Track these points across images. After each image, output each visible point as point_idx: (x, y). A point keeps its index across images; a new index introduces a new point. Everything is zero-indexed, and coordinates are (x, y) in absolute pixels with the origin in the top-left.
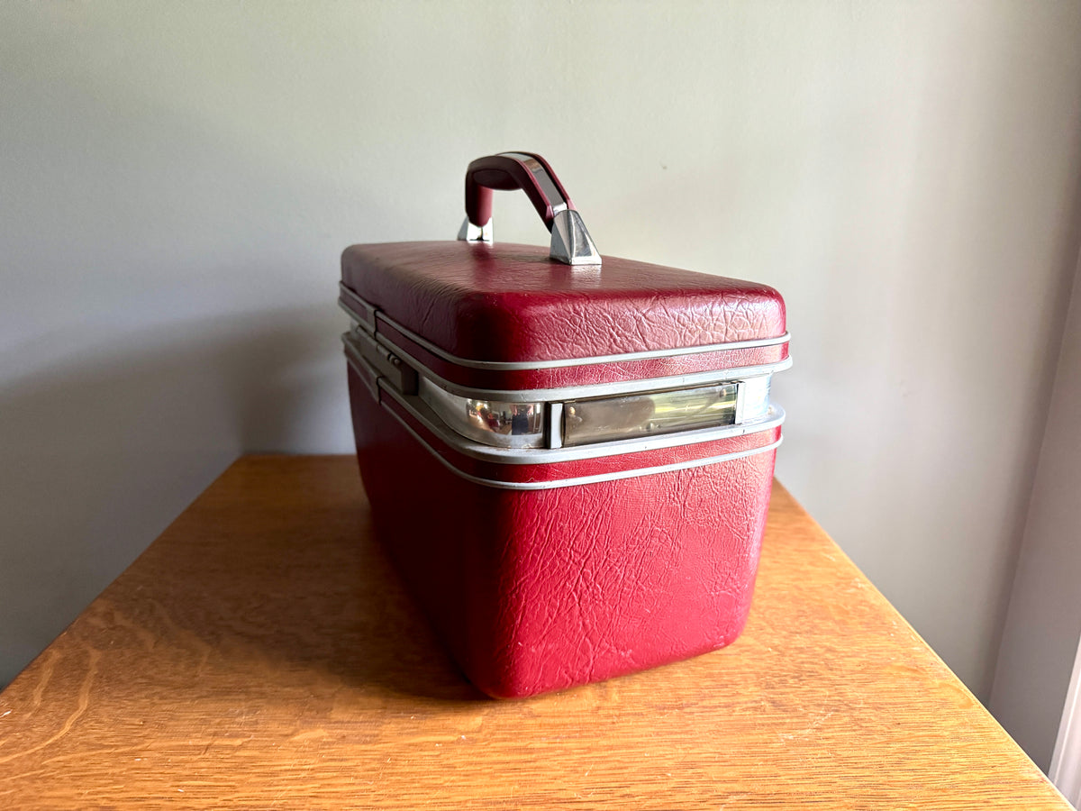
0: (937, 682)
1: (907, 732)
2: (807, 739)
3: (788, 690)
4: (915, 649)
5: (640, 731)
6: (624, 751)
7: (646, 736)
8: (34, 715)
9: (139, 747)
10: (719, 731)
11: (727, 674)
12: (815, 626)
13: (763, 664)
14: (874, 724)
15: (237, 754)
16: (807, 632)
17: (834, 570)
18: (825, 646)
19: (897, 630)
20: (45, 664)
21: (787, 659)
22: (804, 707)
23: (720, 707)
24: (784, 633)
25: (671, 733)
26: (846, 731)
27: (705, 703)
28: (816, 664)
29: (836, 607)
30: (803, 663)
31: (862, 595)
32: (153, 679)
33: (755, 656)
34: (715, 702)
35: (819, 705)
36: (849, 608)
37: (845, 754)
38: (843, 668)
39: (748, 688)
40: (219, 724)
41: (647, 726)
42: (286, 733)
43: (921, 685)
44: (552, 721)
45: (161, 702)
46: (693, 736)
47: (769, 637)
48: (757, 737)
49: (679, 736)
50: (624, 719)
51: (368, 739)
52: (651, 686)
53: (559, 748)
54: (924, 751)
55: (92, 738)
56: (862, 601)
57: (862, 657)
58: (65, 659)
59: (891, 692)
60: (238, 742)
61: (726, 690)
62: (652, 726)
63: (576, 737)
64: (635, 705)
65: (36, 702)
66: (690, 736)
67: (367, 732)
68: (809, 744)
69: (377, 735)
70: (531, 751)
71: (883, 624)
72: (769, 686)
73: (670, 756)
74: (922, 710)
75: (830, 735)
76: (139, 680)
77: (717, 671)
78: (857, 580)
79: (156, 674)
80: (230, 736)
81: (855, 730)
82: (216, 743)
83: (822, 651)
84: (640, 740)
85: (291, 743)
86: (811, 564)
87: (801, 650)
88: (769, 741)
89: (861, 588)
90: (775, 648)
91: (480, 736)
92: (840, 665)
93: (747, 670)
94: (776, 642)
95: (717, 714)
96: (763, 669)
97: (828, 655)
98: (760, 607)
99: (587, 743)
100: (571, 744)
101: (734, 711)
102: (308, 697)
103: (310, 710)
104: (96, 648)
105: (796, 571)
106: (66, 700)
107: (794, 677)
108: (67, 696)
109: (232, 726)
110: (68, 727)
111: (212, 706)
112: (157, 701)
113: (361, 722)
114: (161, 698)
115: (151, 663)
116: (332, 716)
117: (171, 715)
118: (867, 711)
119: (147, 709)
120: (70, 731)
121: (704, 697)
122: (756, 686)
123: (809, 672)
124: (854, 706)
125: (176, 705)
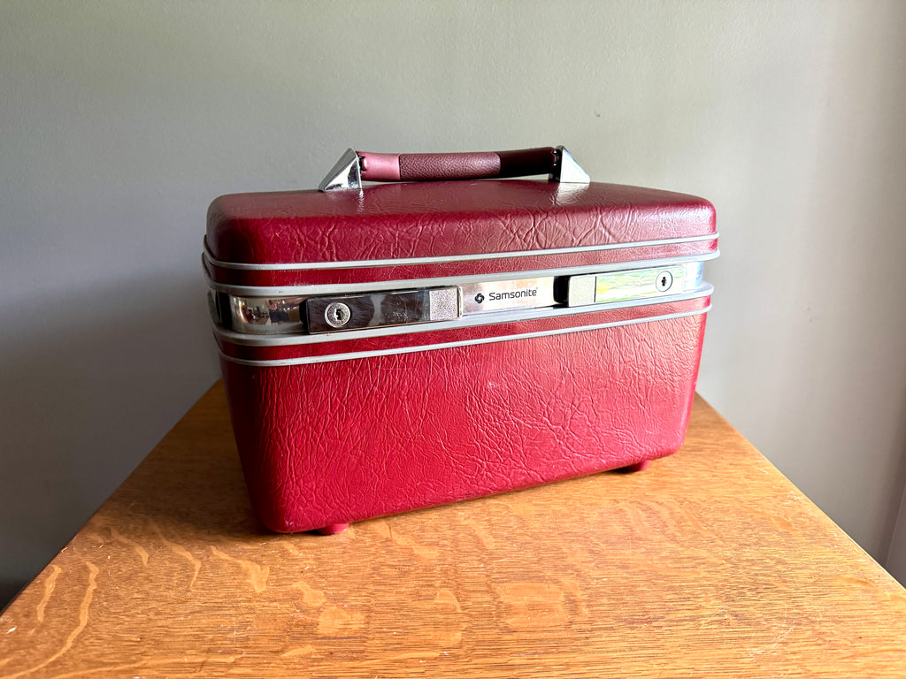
0: (888, 594)
1: (870, 647)
2: (775, 654)
3: (748, 603)
4: (859, 560)
5: (614, 646)
6: (601, 667)
7: (620, 651)
8: (38, 632)
9: (137, 665)
10: (688, 646)
11: (687, 587)
12: (761, 538)
13: (719, 576)
14: (836, 638)
15: (232, 671)
16: (755, 544)
17: (769, 483)
18: (775, 558)
19: (839, 542)
20: (48, 580)
21: (741, 571)
22: (766, 620)
23: (685, 620)
24: (734, 545)
25: (644, 648)
26: (811, 645)
27: (672, 617)
28: (770, 576)
29: (778, 519)
30: (757, 575)
31: (799, 507)
32: (148, 594)
33: (711, 569)
34: (680, 615)
35: (781, 619)
36: (790, 520)
37: (815, 670)
38: (796, 580)
39: (710, 601)
40: (212, 640)
41: (619, 641)
42: (276, 649)
43: (874, 597)
44: (528, 636)
45: (156, 618)
46: (665, 651)
47: (720, 549)
48: (726, 652)
49: (651, 651)
50: (597, 633)
51: (355, 655)
52: (617, 599)
53: (539, 664)
54: (891, 666)
55: (92, 655)
56: (801, 513)
57: (812, 569)
58: (67, 574)
59: (846, 604)
60: (231, 659)
61: (689, 603)
62: (624, 641)
63: (553, 653)
64: (605, 619)
65: (39, 618)
66: (662, 652)
67: (354, 648)
68: (777, 659)
69: (363, 652)
70: (512, 667)
71: (825, 535)
72: (729, 599)
73: (646, 673)
74: (880, 624)
75: (797, 649)
76: (136, 595)
77: (678, 585)
78: (792, 492)
79: (151, 589)
80: (223, 653)
81: (820, 645)
82: (211, 660)
83: (772, 563)
84: (615, 655)
85: (281, 659)
86: (747, 477)
87: (753, 563)
88: (739, 656)
89: (797, 501)
90: (728, 560)
91: (461, 652)
92: (792, 577)
93: (705, 583)
94: (728, 554)
95: (685, 627)
96: (720, 582)
97: (779, 567)
98: (707, 520)
99: (564, 658)
100: (549, 660)
101: (700, 625)
102: (295, 612)
103: (297, 625)
104: (94, 563)
105: (735, 484)
106: (68, 616)
107: (751, 590)
108: (68, 611)
109: (224, 642)
110: (69, 644)
111: (204, 621)
112: (152, 616)
113: (347, 638)
114: (157, 614)
115: (146, 578)
116: (321, 632)
117: (167, 631)
118: (828, 624)
119: (143, 625)
120: (72, 648)
121: (669, 611)
122: (717, 599)
123: (765, 584)
124: (814, 619)
125: (170, 621)
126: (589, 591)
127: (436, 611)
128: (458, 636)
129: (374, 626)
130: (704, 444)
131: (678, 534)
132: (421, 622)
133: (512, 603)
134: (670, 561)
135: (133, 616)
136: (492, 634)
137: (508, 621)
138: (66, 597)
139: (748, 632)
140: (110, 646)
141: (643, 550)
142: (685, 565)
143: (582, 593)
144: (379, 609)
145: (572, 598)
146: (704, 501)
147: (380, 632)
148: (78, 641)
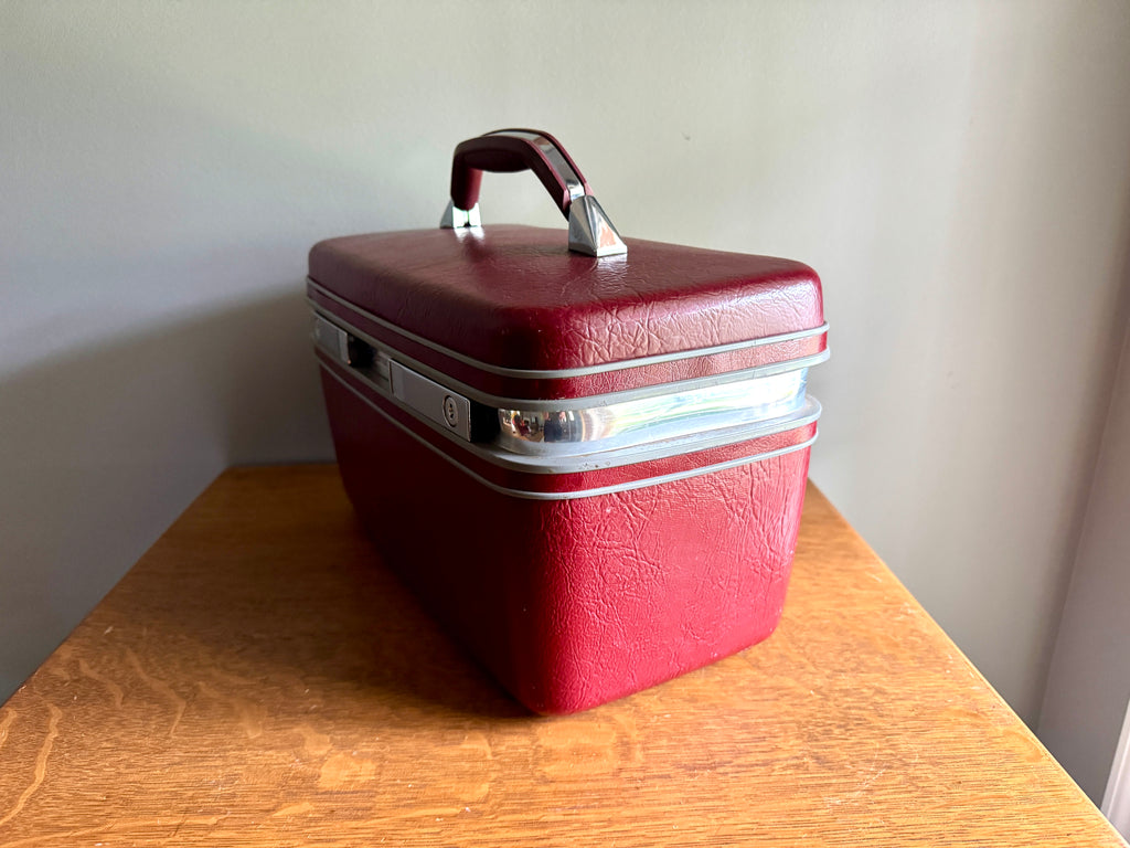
0: (1001, 729)
1: (969, 793)
2: (856, 804)
3: (834, 743)
4: (974, 688)
5: (668, 798)
6: (650, 823)
7: (674, 804)
9: (100, 829)
10: (756, 796)
11: (765, 724)
12: (861, 663)
13: (804, 711)
14: (931, 784)
15: (212, 835)
16: (853, 670)
17: (881, 593)
18: (873, 687)
19: (953, 666)
21: (831, 703)
22: (852, 763)
23: (757, 765)
24: (828, 672)
25: (703, 799)
26: (900, 793)
28: (864, 709)
29: (882, 638)
30: (849, 708)
31: (913, 623)
32: (119, 742)
33: (796, 702)
34: (751, 759)
35: (870, 761)
36: (899, 639)
37: (900, 822)
38: (894, 714)
39: (788, 741)
40: (192, 798)
41: (674, 791)
42: (267, 807)
43: (983, 732)
45: (127, 771)
46: (727, 803)
47: (810, 677)
48: (799, 802)
49: (710, 803)
50: (649, 782)
51: (360, 813)
52: (680, 741)
53: (577, 821)
54: (989, 816)
55: (47, 818)
56: (913, 631)
57: (915, 700)
58: (23, 720)
59: (949, 742)
60: (213, 820)
61: (764, 743)
62: (680, 792)
63: (594, 807)
64: (662, 765)
66: (724, 803)
67: (359, 805)
68: (858, 811)
69: (370, 809)
70: (544, 825)
71: (938, 658)
72: (812, 738)
73: (701, 829)
74: (984, 765)
75: (882, 798)
76: (105, 745)
77: (753, 721)
78: (907, 604)
79: (123, 736)
80: (203, 813)
81: (910, 792)
82: (188, 821)
83: (871, 692)
84: (668, 808)
85: (272, 820)
86: (855, 586)
87: (847, 693)
88: (813, 807)
89: (911, 615)
90: (818, 690)
91: (487, 808)
92: (890, 710)
93: (787, 718)
94: (819, 682)
95: (754, 774)
96: (804, 717)
97: (877, 698)
98: (800, 640)
99: (607, 813)
100: (590, 816)
101: (773, 770)
102: (293, 762)
103: (295, 778)
104: (57, 705)
105: (838, 595)
106: (21, 771)
107: (839, 727)
108: (22, 765)
109: (206, 800)
110: (21, 805)
111: (184, 775)
112: (122, 770)
113: (352, 793)
114: (128, 767)
115: (119, 723)
116: (320, 785)
117: (138, 788)
118: (924, 766)
119: (112, 781)
120: (23, 809)
121: (739, 754)
122: (797, 738)
123: (856, 719)
124: (908, 761)
125: (143, 775)
126: (647, 731)
127: (462, 758)
128: (485, 788)
129: (385, 778)
130: (809, 544)
131: (763, 659)
132: (443, 772)
133: (554, 747)
134: (748, 692)
135: (100, 770)
136: (525, 786)
137: (547, 769)
138: (20, 748)
139: (829, 778)
140: (71, 806)
141: (718, 678)
142: (766, 697)
143: (637, 732)
144: (394, 757)
145: (625, 739)
146: (799, 617)
147: (393, 785)
148: (31, 800)
